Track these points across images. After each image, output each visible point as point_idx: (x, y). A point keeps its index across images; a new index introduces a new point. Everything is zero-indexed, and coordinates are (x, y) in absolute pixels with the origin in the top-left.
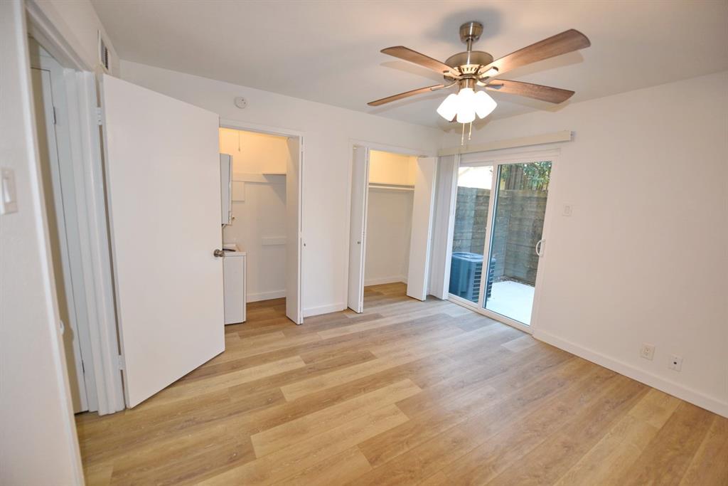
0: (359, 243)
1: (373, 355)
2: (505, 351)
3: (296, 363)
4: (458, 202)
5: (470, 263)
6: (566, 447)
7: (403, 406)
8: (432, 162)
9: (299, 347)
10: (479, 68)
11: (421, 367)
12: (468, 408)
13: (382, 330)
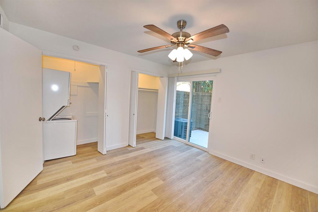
0: (134, 115)
1: (140, 167)
2: (198, 160)
3: (102, 174)
4: (177, 97)
5: (182, 122)
6: (226, 202)
7: (155, 191)
8: (166, 79)
9: (104, 166)
10: (186, 39)
11: (163, 171)
12: (185, 188)
13: (144, 155)
